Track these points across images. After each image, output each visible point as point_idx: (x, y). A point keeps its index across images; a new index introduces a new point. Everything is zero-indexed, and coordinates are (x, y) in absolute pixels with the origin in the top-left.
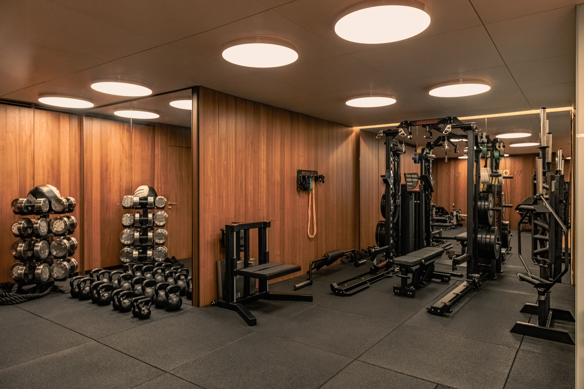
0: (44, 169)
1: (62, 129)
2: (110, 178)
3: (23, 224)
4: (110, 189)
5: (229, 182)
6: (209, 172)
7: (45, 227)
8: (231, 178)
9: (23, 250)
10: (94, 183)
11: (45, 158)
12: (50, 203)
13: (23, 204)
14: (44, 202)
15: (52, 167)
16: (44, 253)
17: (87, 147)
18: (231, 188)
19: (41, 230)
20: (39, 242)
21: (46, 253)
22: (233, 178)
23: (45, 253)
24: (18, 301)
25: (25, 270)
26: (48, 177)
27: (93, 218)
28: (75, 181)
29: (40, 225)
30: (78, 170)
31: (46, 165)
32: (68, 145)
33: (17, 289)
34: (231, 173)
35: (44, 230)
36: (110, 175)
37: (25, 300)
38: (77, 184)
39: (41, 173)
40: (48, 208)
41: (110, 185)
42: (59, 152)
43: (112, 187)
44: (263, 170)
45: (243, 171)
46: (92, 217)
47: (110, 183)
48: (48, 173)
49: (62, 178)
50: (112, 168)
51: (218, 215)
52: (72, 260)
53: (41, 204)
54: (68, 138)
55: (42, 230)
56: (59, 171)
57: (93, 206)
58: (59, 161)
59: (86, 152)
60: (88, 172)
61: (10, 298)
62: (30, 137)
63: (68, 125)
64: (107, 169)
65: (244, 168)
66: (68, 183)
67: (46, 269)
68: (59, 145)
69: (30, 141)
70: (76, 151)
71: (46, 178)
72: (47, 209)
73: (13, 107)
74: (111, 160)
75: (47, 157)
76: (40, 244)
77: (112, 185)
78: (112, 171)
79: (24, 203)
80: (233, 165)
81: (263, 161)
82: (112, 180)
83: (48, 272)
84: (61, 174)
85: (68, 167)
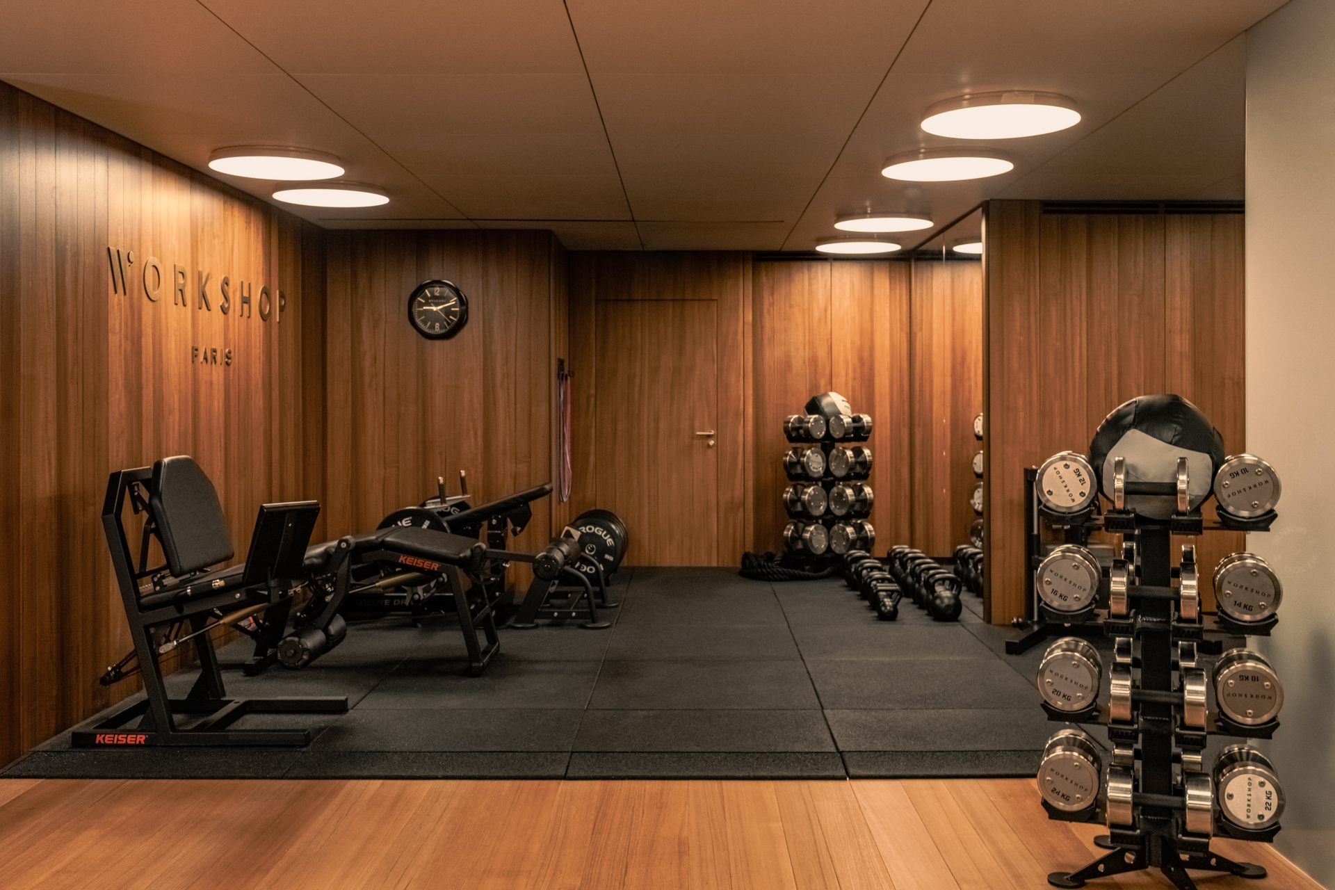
0: (847, 364)
1: (876, 291)
2: (969, 378)
3: (791, 456)
4: (970, 399)
5: (1070, 383)
6: (1015, 365)
7: (819, 463)
8: (1077, 376)
9: (790, 499)
10: (935, 389)
11: (849, 346)
12: (827, 422)
13: (790, 425)
14: (816, 420)
15: (861, 360)
16: (816, 507)
17: (922, 320)
18: (1077, 396)
19: (811, 468)
20: (809, 487)
21: (822, 507)
22: (1081, 375)
23: (819, 507)
24: (776, 576)
25: (792, 530)
26: (854, 379)
27: (934, 458)
28: (901, 386)
29: (808, 458)
30: (905, 365)
31: (850, 357)
32: (888, 318)
33: (780, 559)
34: (1077, 363)
35: (817, 469)
36: (969, 371)
37: (787, 577)
38: (903, 391)
39: (843, 373)
40: (823, 433)
41: (970, 393)
42: (872, 333)
43: (973, 396)
44: (1181, 353)
45: (1114, 359)
46: (932, 455)
47: (970, 386)
48: (854, 371)
49: (877, 380)
50: (973, 357)
51: (1038, 449)
52: (866, 527)
53: (810, 425)
54: (888, 305)
55: (814, 468)
56: (872, 368)
57: (934, 433)
58: (872, 349)
59: (921, 329)
60: (924, 368)
61: (772, 571)
62: (826, 310)
63: (888, 281)
64: (963, 360)
65: (1114, 351)
66: (887, 389)
67: (821, 534)
68: (872, 320)
69: (826, 317)
70: (901, 330)
71: (850, 381)
72: (821, 433)
73: (799, 264)
74: (971, 343)
75: (853, 343)
76: (810, 490)
77: (973, 393)
78: (973, 364)
79: (792, 423)
80: (1081, 348)
81: (1181, 333)
82: (973, 381)
83: (824, 539)
84: (876, 372)
85: (887, 360)
